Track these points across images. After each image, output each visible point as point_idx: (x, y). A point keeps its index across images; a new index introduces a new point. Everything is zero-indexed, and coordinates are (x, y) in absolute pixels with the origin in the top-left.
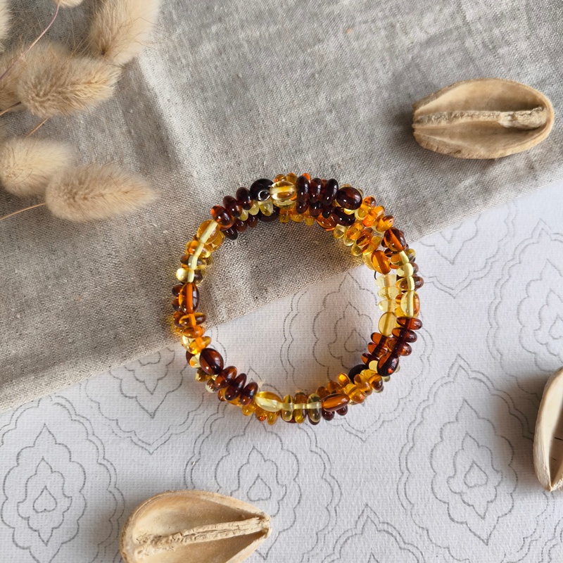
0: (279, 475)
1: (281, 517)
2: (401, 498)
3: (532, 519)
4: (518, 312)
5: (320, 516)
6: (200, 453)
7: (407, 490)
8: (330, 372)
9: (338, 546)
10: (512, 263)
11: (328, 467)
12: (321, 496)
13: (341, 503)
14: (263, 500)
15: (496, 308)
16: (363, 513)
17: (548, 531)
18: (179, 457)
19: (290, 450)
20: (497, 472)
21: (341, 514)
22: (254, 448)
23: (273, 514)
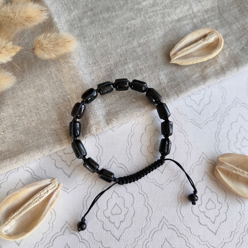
0: (125, 203)
1: (126, 222)
2: (178, 214)
3: (234, 224)
4: (228, 135)
5: (143, 222)
6: (90, 193)
7: (181, 210)
8: (148, 159)
9: (151, 235)
10: (225, 115)
11: (146, 200)
12: (143, 213)
13: (152, 216)
14: (118, 214)
15: (218, 133)
16: (162, 220)
17: (242, 229)
18: (81, 195)
19: (130, 192)
20: (220, 203)
21: (152, 221)
22: (114, 191)
23: (122, 221)
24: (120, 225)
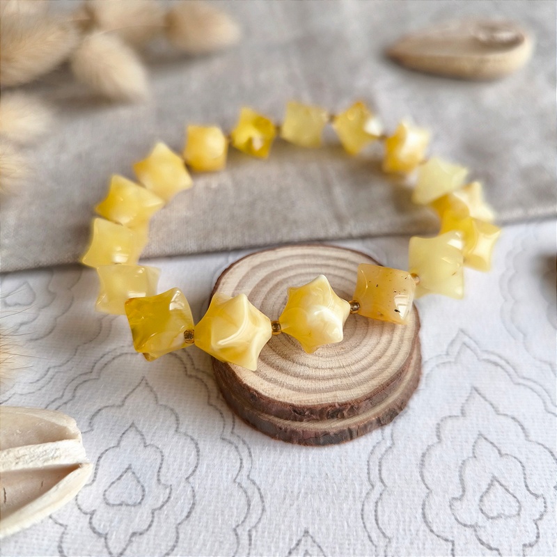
0: (163, 470)
1: (152, 537)
2: (368, 525)
5: (221, 542)
7: (379, 513)
11: (246, 465)
12: (227, 509)
13: (260, 525)
14: (127, 505)
16: (298, 545)
19: (190, 434)
20: (537, 496)
21: (258, 543)
22: (133, 424)
23: (140, 531)
24: (127, 545)
